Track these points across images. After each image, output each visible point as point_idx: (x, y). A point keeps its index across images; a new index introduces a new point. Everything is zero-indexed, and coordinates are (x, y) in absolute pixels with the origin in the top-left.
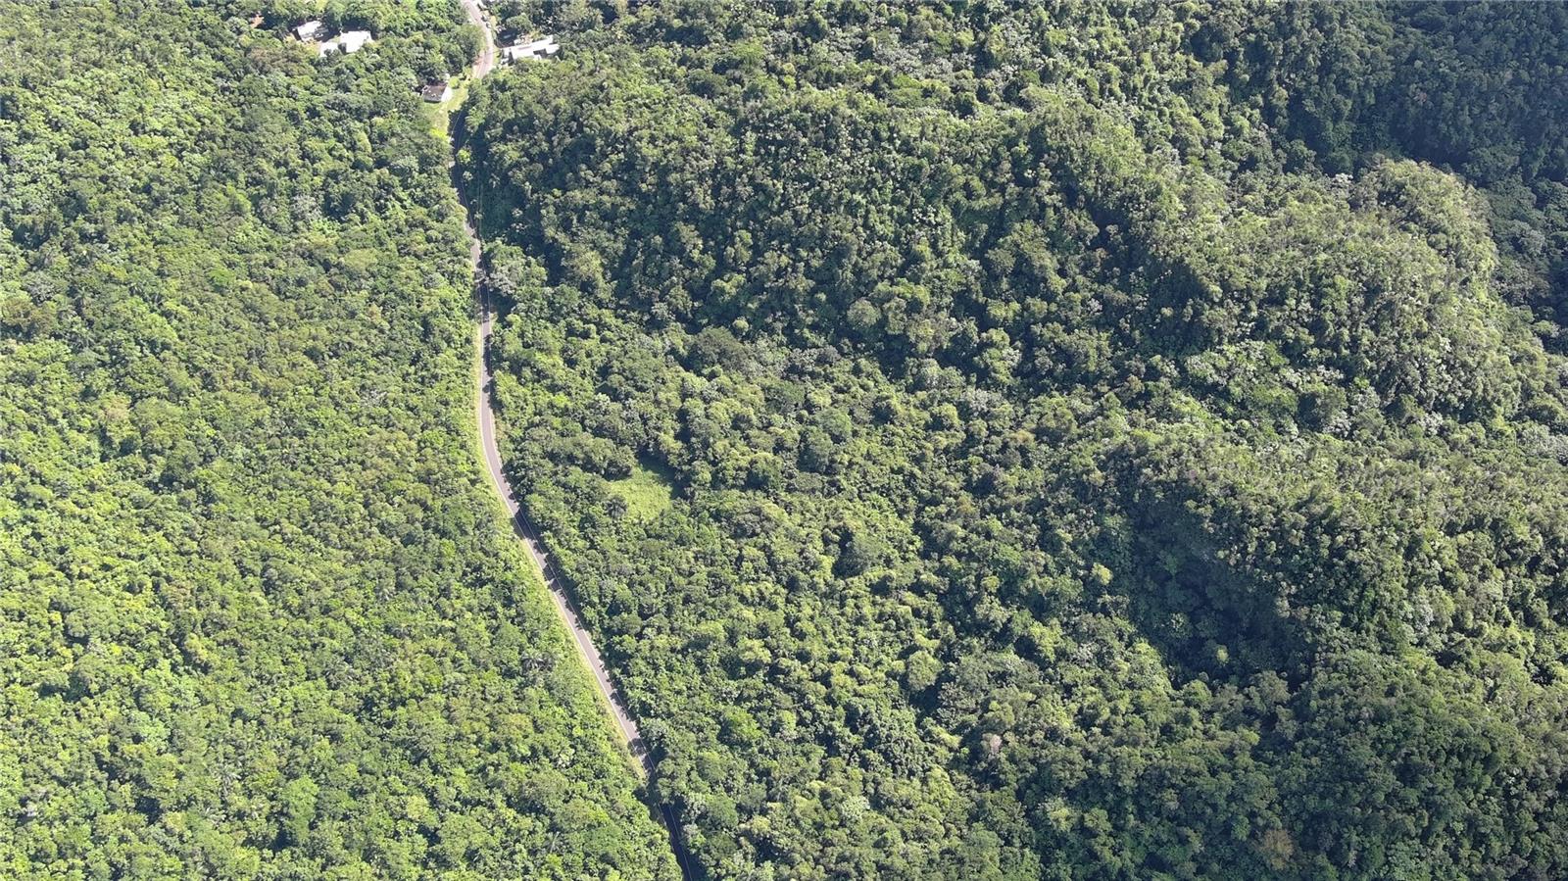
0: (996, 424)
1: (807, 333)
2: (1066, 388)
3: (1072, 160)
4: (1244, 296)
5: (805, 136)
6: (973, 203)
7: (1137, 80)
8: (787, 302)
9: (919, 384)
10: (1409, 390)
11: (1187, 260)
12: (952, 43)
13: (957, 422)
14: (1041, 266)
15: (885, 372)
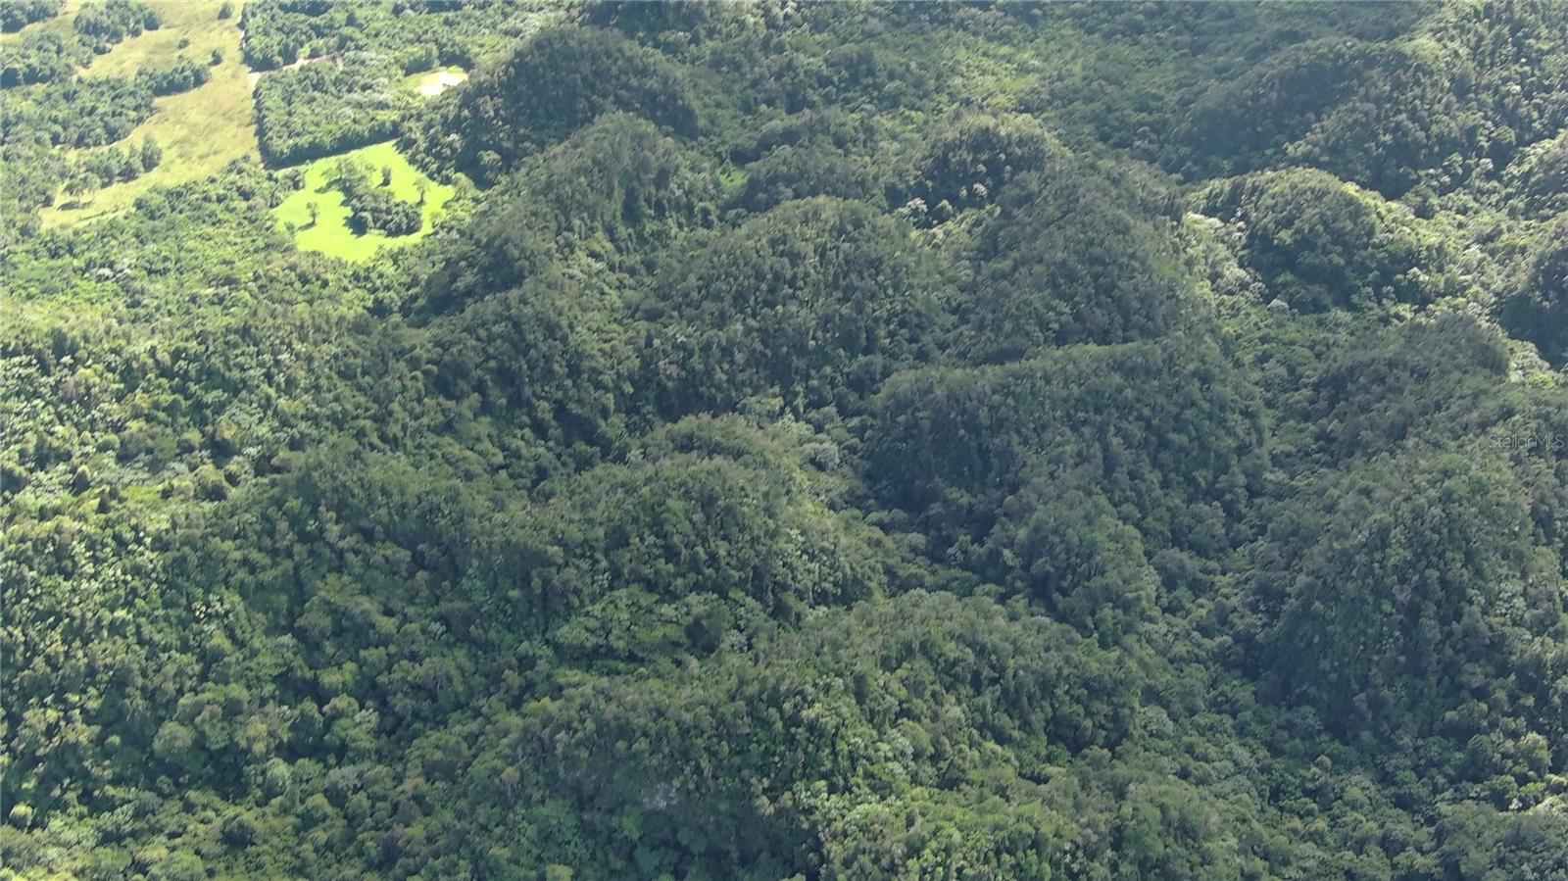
0: (377, 789)
1: (110, 790)
2: (441, 723)
3: (353, 496)
4: (587, 549)
5: (31, 569)
6: (261, 576)
7: (394, 429)
8: (72, 764)
9: (270, 791)
10: (785, 588)
11: (514, 539)
12: (179, 445)
13: (329, 809)
14: (362, 612)
15: (225, 797)
